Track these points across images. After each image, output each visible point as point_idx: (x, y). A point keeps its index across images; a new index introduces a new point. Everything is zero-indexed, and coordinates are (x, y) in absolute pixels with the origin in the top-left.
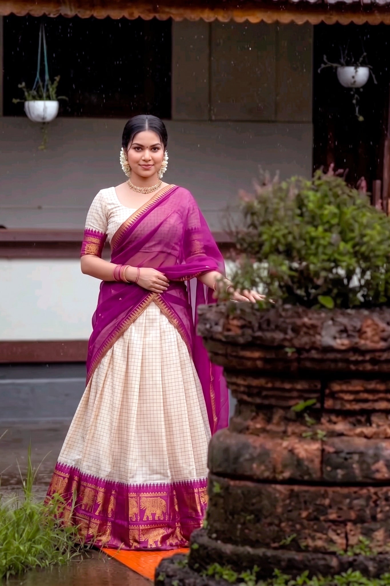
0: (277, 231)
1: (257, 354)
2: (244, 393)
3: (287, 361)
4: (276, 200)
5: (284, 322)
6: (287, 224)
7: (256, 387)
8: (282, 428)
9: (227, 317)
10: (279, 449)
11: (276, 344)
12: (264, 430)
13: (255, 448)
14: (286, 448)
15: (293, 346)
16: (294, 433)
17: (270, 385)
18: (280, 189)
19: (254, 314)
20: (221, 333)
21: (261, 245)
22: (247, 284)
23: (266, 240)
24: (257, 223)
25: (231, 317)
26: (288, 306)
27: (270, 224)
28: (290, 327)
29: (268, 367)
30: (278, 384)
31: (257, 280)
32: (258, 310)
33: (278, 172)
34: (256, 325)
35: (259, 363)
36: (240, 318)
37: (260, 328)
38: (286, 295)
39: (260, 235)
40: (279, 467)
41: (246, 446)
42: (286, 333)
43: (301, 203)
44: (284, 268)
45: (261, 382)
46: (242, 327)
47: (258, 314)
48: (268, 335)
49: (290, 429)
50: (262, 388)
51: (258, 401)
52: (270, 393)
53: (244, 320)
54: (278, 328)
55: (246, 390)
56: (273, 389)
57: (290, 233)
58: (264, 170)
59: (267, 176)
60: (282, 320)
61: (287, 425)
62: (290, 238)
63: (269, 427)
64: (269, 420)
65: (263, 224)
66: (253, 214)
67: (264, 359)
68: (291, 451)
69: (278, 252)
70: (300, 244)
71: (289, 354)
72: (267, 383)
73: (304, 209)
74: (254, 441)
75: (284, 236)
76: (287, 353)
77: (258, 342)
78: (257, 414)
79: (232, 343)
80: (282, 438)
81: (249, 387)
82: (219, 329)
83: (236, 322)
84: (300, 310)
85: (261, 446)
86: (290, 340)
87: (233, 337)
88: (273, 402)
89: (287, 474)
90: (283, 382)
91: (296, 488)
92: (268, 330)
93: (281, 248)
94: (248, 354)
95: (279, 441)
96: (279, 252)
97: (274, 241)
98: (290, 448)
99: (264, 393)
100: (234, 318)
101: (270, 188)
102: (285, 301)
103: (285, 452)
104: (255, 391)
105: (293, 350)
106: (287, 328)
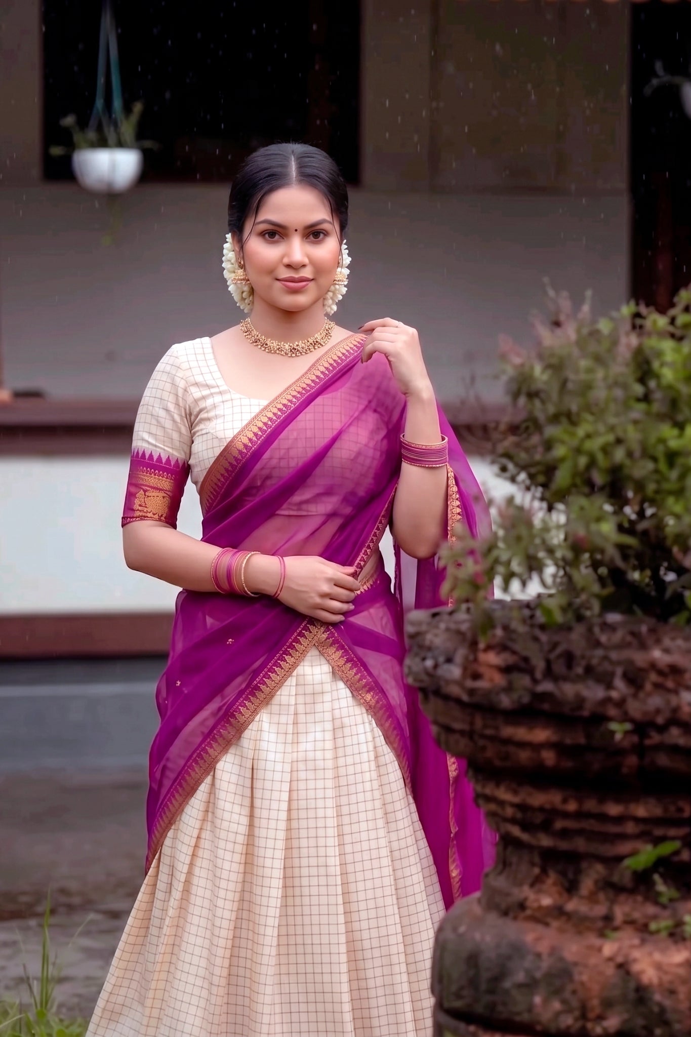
0: (588, 436)
1: (541, 735)
2: (513, 821)
3: (613, 751)
4: (584, 363)
5: (606, 658)
6: (612, 420)
7: (541, 809)
8: (600, 910)
9: (474, 644)
10: (593, 960)
11: (586, 712)
12: (559, 912)
13: (539, 956)
14: (610, 959)
15: (626, 717)
16: (629, 922)
17: (572, 806)
18: (595, 334)
19: (536, 639)
20: (458, 683)
22: (516, 566)
23: (562, 460)
24: (541, 417)
25: (482, 645)
26: (614, 617)
27: (572, 419)
28: (619, 671)
29: (568, 764)
31: (541, 554)
32: (543, 627)
33: (589, 293)
34: (539, 665)
35: (549, 757)
36: (503, 647)
37: (549, 673)
38: (610, 590)
39: (548, 445)
40: (594, 1005)
41: (518, 950)
42: (609, 686)
43: (644, 367)
44: (608, 528)
45: (551, 798)
46: (506, 670)
47: (544, 637)
48: (569, 690)
49: (619, 913)
50: (553, 813)
51: (545, 841)
52: (573, 824)
53: (514, 652)
54: (591, 673)
55: (519, 815)
56: (579, 815)
57: (619, 441)
58: (557, 291)
59: (565, 304)
60: (599, 652)
61: (613, 902)
62: (619, 455)
63: (571, 906)
64: (571, 888)
65: (555, 419)
66: (533, 395)
67: (557, 746)
68: (623, 967)
69: (591, 488)
71: (618, 736)
72: (565, 801)
73: (653, 384)
74: (538, 939)
75: (606, 450)
76: (613, 733)
77: (546, 706)
78: (544, 871)
79: (483, 707)
80: (602, 935)
81: (522, 807)
82: (453, 671)
83: (492, 658)
84: (644, 627)
85: (553, 951)
86: (621, 704)
87: (488, 693)
88: (580, 844)
89: (613, 1023)
90: (602, 801)
92: (565, 679)
94: (521, 733)
95: (595, 941)
96: (593, 490)
97: (583, 461)
98: (620, 959)
99: (559, 824)
100: (489, 648)
101: (570, 331)
102: (608, 605)
103: (610, 970)
104: (538, 818)
105: (628, 726)
106: (612, 674)
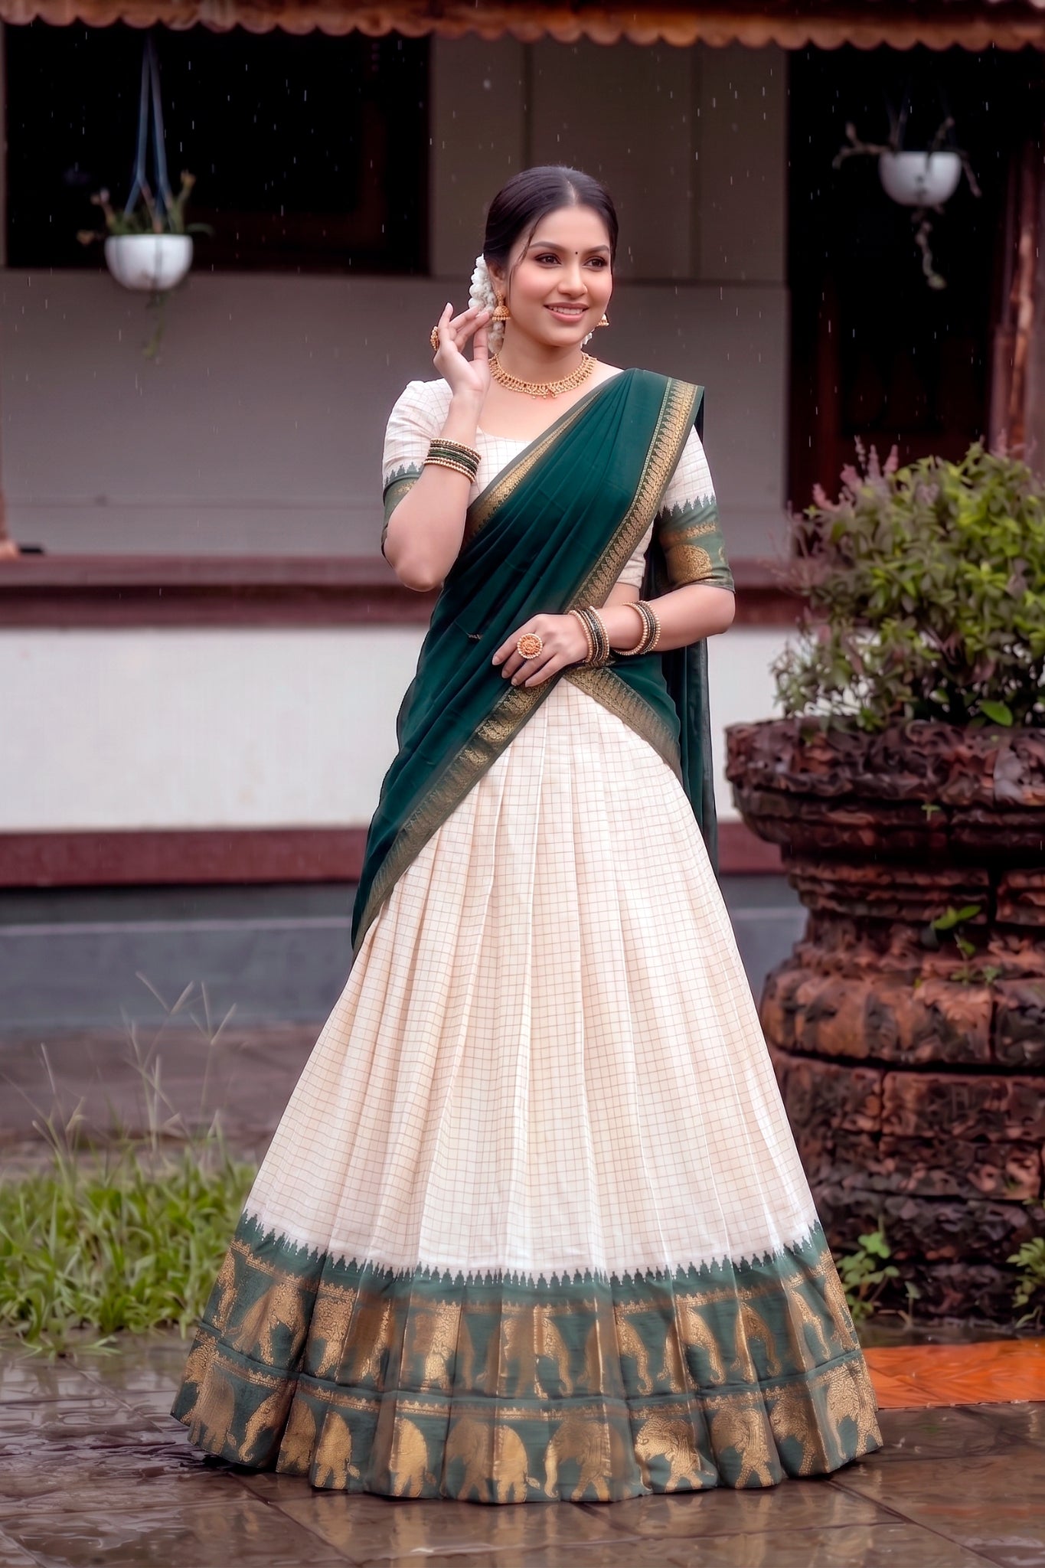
0: (899, 569)
1: (862, 818)
2: (831, 896)
3: (924, 829)
4: (892, 509)
5: (917, 754)
6: (918, 556)
7: (857, 884)
8: (909, 965)
9: (801, 743)
10: (905, 1004)
11: (902, 795)
12: (872, 968)
14: (922, 1001)
15: (937, 801)
16: (935, 973)
17: (885, 880)
18: (898, 484)
19: (856, 738)
20: (787, 777)
21: (864, 600)
23: (875, 590)
25: (808, 744)
27: (884, 556)
28: (929, 763)
29: (884, 842)
30: (903, 878)
31: (858, 668)
32: (864, 731)
34: (860, 760)
35: (867, 837)
36: (827, 745)
37: (869, 766)
39: (860, 579)
40: (907, 1038)
42: (923, 776)
43: (943, 511)
45: (868, 874)
46: (833, 763)
47: (865, 737)
48: (886, 780)
50: (872, 886)
51: (861, 910)
52: (886, 895)
53: (836, 750)
54: (904, 766)
55: (835, 890)
56: (893, 886)
57: (926, 574)
59: (872, 457)
60: (909, 750)
61: (920, 958)
62: (926, 584)
63: (883, 962)
64: (882, 950)
65: (867, 556)
67: (876, 828)
68: (933, 1008)
69: (902, 613)
70: (947, 597)
71: (930, 817)
72: (879, 875)
73: (950, 526)
75: (914, 581)
76: (924, 814)
77: (866, 794)
78: (859, 939)
79: (809, 796)
80: (913, 983)
81: (839, 883)
82: (781, 768)
83: (819, 755)
84: (948, 729)
85: (869, 998)
86: (932, 788)
87: (813, 784)
88: (889, 912)
89: (925, 1052)
90: (913, 872)
91: (944, 1079)
92: (885, 771)
93: (909, 606)
94: (841, 817)
95: (907, 989)
96: (905, 615)
98: (929, 1002)
99: (873, 895)
100: (815, 747)
103: (922, 1009)
104: (854, 891)
105: (935, 808)
106: (924, 767)
